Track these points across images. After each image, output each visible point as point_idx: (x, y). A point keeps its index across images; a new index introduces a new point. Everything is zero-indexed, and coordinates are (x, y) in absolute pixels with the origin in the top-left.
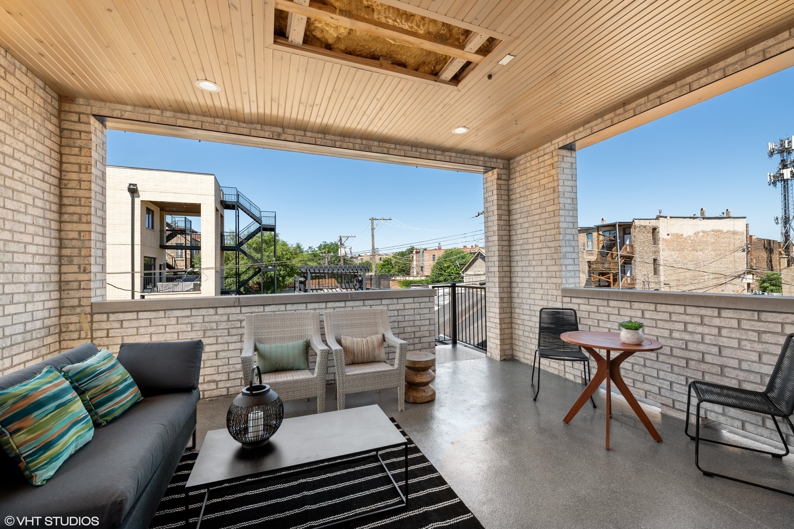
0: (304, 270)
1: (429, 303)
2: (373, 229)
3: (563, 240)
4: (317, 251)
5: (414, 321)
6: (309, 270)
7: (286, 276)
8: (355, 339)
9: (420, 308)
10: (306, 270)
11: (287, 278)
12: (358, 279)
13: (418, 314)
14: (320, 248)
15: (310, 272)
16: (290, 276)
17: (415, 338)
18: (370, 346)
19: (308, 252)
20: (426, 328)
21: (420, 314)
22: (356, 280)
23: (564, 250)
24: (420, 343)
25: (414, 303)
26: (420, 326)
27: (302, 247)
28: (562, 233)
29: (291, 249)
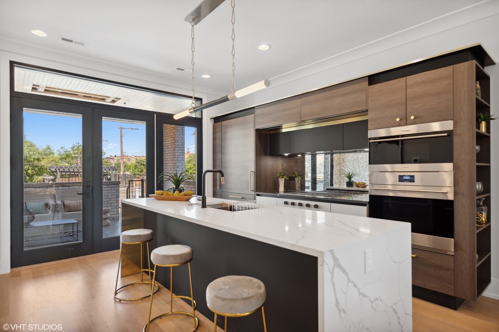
0: (53, 170)
1: (116, 188)
2: (121, 137)
3: (177, 160)
4: (69, 151)
5: (108, 196)
6: (59, 169)
7: (34, 174)
8: (71, 202)
9: (111, 190)
10: (56, 169)
11: (35, 177)
12: (108, 178)
13: (110, 193)
14: (73, 148)
15: (60, 171)
16: (38, 175)
17: (108, 204)
18: (78, 204)
19: (60, 152)
20: (114, 199)
21: (111, 193)
22: (105, 178)
23: (178, 164)
24: (111, 206)
25: (108, 187)
26: (111, 198)
27: (52, 149)
28: (176, 157)
29: (41, 150)
